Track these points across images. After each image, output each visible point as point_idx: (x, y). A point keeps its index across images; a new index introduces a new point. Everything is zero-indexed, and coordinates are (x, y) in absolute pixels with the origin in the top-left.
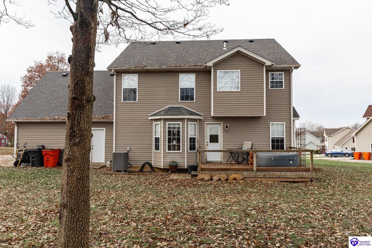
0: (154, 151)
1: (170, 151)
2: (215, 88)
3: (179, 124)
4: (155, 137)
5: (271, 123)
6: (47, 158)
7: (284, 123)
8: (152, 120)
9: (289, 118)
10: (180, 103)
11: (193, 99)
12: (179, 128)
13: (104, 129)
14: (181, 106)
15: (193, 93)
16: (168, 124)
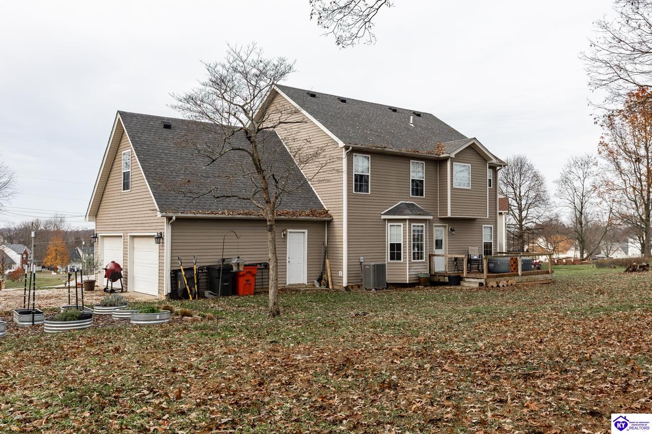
0: (389, 261)
1: (415, 261)
2: (452, 184)
3: (422, 226)
4: (391, 244)
5: (483, 226)
6: (247, 281)
7: (492, 226)
8: (385, 220)
9: (495, 221)
10: (412, 198)
11: (422, 195)
12: (422, 231)
13: (306, 231)
14: (413, 202)
15: (423, 187)
16: (414, 226)
